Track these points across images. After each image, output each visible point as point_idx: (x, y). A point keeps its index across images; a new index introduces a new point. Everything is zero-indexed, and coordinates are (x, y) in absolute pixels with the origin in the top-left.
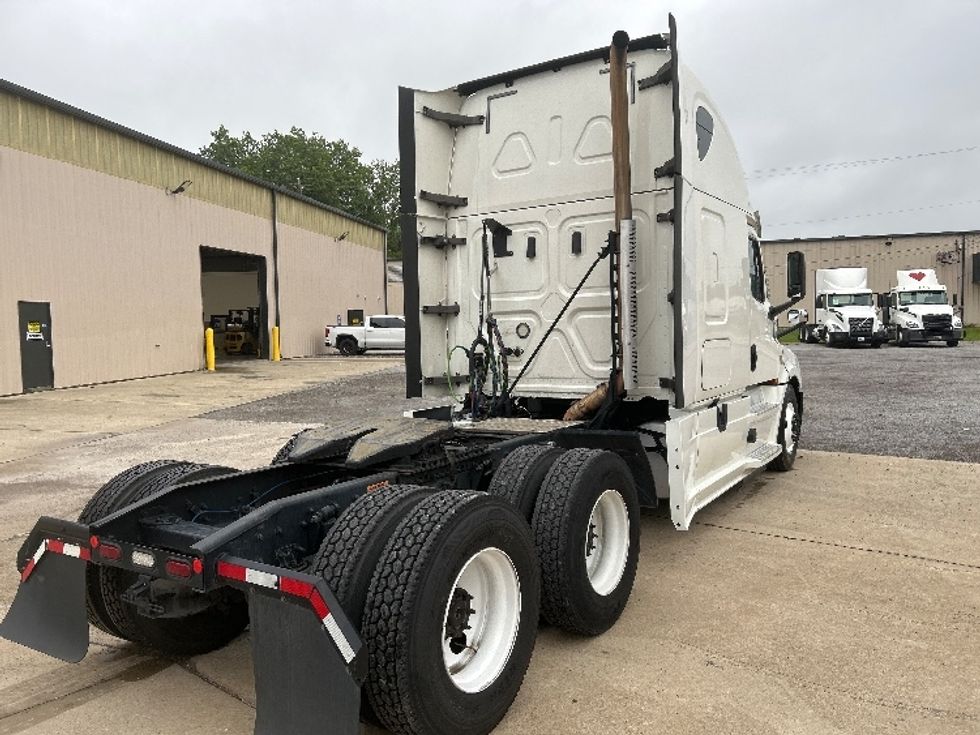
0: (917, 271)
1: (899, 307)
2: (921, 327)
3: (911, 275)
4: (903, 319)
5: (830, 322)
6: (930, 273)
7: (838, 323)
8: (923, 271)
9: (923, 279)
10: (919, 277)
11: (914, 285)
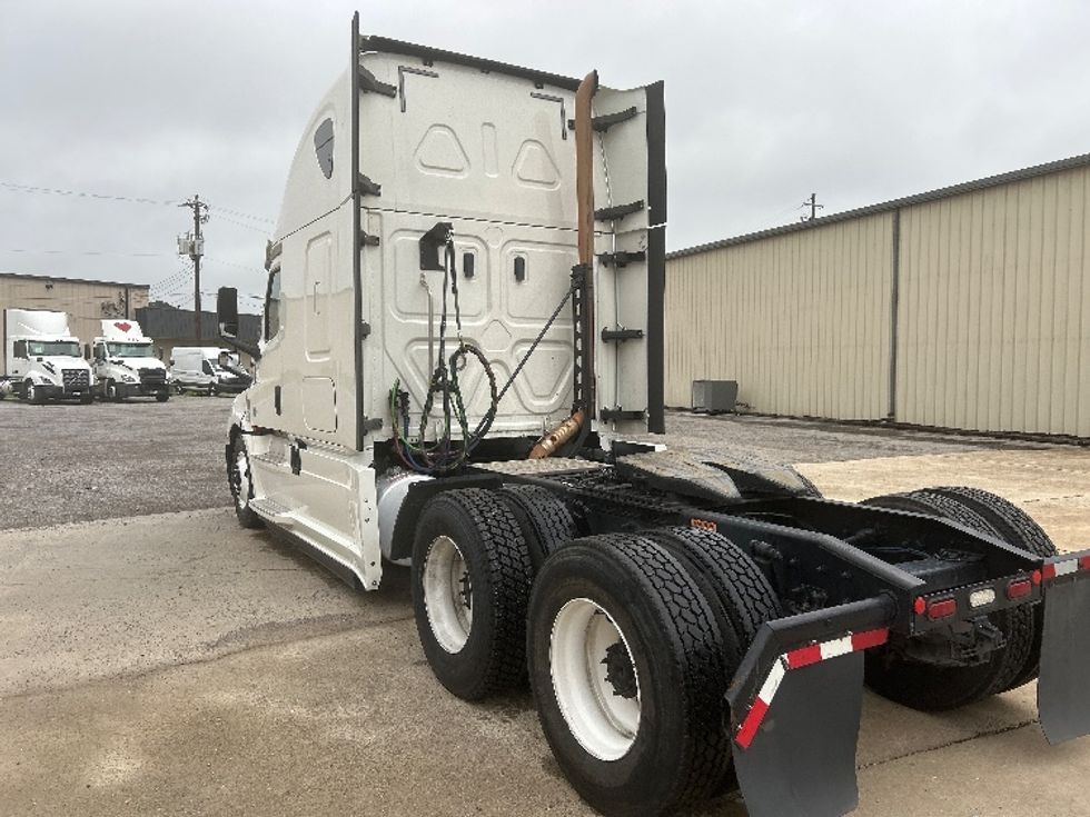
0: (122, 322)
1: (108, 359)
2: (138, 381)
3: (116, 325)
4: (117, 373)
5: (36, 374)
6: (135, 325)
7: (48, 375)
8: (128, 322)
9: (129, 331)
10: (125, 328)
11: (122, 337)
